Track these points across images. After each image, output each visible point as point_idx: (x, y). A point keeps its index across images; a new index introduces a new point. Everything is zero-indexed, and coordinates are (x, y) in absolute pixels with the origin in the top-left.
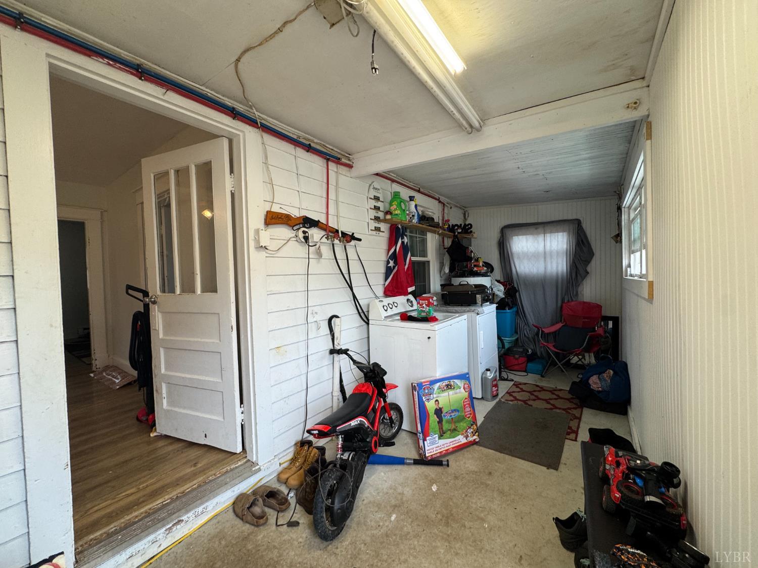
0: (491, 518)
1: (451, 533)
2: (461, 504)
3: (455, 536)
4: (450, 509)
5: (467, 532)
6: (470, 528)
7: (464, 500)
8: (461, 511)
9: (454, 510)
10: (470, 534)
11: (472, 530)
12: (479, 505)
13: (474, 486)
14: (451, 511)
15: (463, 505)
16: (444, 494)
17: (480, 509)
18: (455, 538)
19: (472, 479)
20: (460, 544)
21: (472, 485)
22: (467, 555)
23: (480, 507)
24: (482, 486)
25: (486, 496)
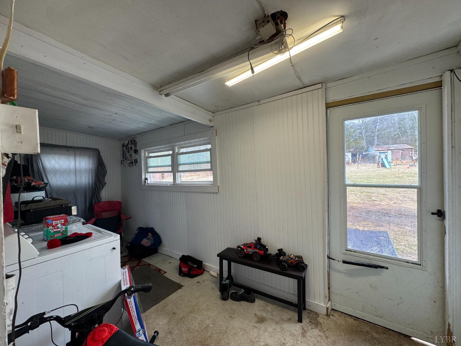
0: (207, 322)
1: (215, 344)
2: (194, 334)
3: (217, 343)
4: (196, 342)
5: (215, 335)
6: (212, 333)
7: (191, 332)
8: (200, 336)
9: (198, 339)
10: (216, 335)
11: (213, 333)
12: (197, 325)
13: (182, 324)
14: (198, 342)
15: (195, 334)
16: (183, 343)
17: (200, 325)
18: (218, 343)
19: (175, 324)
20: (222, 341)
21: (181, 325)
22: (229, 339)
23: (199, 325)
24: (183, 320)
25: (192, 320)
